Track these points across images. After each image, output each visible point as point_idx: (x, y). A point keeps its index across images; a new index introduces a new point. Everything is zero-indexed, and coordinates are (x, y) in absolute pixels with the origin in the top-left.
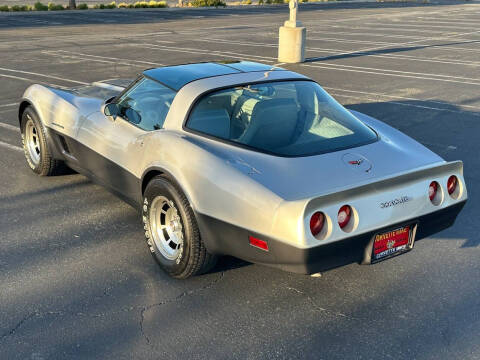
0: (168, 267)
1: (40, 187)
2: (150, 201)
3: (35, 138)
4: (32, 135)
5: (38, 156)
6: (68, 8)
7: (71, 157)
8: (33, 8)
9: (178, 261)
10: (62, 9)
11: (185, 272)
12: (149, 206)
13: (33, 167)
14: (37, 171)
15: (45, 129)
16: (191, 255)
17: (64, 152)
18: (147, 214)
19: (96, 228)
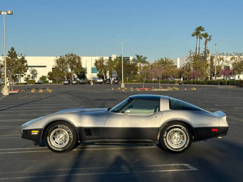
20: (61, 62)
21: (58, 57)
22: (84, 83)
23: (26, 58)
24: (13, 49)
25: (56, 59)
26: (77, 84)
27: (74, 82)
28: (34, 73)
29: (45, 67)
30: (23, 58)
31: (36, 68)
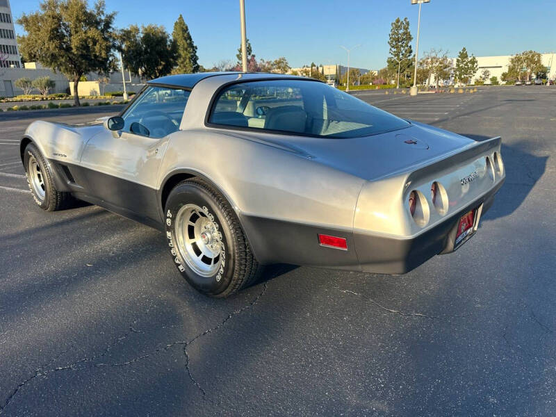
0: (206, 287)
1: (48, 221)
2: (175, 213)
3: (39, 175)
4: (36, 172)
5: (43, 193)
6: (74, 106)
7: (77, 186)
8: (47, 106)
9: (219, 278)
10: (70, 106)
11: (229, 290)
12: (173, 219)
13: (40, 203)
14: (44, 207)
15: (47, 162)
16: (237, 267)
17: (69, 182)
18: (172, 228)
19: (111, 254)
20: (517, 61)
21: (513, 57)
22: (540, 84)
23: (477, 59)
24: (464, 49)
25: (511, 57)
26: (531, 84)
27: (528, 83)
28: (486, 74)
29: (501, 67)
30: (474, 58)
31: (489, 69)
